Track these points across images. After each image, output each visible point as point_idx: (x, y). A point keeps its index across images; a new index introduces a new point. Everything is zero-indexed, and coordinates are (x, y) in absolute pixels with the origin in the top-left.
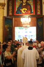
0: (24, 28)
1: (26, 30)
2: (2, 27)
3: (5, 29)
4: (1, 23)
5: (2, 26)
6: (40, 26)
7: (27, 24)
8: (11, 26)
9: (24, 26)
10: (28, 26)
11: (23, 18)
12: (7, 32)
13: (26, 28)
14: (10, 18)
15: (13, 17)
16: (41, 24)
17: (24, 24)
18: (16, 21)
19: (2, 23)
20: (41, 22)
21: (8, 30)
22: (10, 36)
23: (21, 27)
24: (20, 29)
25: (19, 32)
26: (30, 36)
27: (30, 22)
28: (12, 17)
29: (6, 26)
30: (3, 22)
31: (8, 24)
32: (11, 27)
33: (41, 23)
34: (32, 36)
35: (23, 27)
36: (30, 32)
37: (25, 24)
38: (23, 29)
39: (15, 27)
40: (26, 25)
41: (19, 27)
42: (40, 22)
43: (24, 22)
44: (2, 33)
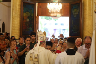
0: (53, 18)
1: (56, 21)
2: (19, 16)
3: (23, 18)
4: (17, 9)
5: (19, 13)
6: (75, 16)
7: (57, 12)
8: (32, 15)
9: (52, 15)
10: (59, 15)
11: (51, 3)
12: (26, 23)
13: (55, 18)
14: (32, 3)
15: (36, 1)
16: (77, 14)
17: (51, 13)
18: (40, 7)
19: (19, 10)
20: (77, 9)
21: (28, 20)
22: (31, 29)
23: (48, 17)
24: (47, 20)
25: (45, 24)
26: (62, 31)
27: (61, 10)
28: (34, 1)
29: (25, 14)
30: (21, 9)
31: (28, 11)
32: (32, 17)
33: (77, 12)
34: (64, 30)
35: (50, 17)
36: (62, 25)
37: (54, 12)
38: (51, 19)
39: (38, 15)
40: (55, 14)
41: (45, 17)
42: (75, 10)
43: (51, 10)
44: (19, 24)
